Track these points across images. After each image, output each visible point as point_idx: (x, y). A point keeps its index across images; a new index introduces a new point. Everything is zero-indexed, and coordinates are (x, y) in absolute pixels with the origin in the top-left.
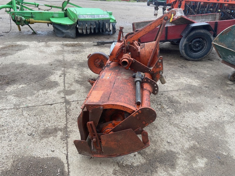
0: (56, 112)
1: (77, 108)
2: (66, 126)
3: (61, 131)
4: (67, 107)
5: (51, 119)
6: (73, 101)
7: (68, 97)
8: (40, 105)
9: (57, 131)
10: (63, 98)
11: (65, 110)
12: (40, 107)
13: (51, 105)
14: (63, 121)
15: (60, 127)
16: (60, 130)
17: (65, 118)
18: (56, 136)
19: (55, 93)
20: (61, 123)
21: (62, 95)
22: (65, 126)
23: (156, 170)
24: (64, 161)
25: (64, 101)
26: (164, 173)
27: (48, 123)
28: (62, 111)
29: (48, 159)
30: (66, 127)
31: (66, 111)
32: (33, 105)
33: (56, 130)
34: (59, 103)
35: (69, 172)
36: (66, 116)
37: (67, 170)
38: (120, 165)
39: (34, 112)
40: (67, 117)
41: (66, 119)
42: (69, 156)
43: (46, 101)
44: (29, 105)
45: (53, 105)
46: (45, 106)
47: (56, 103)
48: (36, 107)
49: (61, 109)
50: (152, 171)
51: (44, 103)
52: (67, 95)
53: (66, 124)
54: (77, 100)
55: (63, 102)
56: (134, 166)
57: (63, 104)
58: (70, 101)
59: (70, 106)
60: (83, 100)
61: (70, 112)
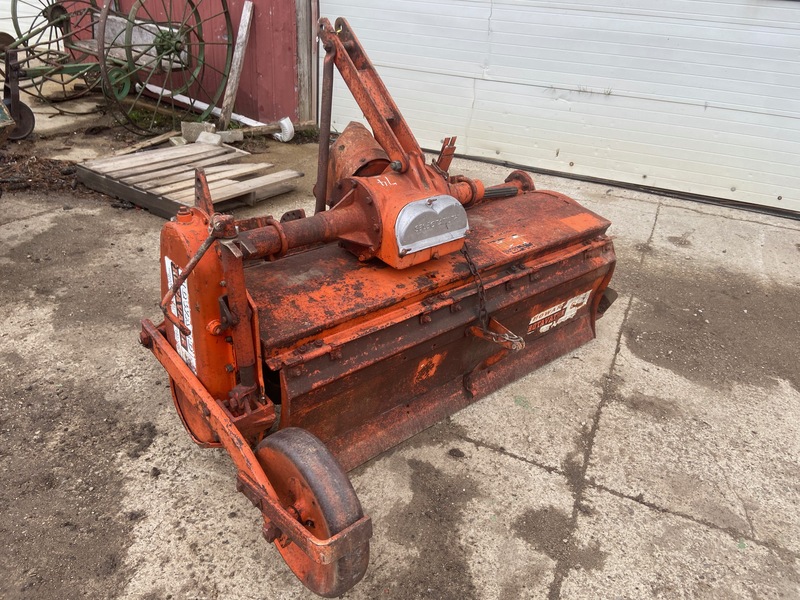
0: (627, 459)
2: (604, 401)
3: (619, 396)
4: (581, 456)
5: (644, 439)
6: (550, 470)
7: (564, 501)
8: (685, 520)
9: (632, 400)
10: (587, 512)
11: (595, 449)
12: (686, 509)
13: (639, 499)
14: (610, 419)
15: (622, 407)
16: (621, 399)
17: (601, 422)
18: (635, 391)
20: (615, 416)
21: (584, 533)
22: (607, 403)
24: (624, 348)
25: (587, 490)
27: (654, 431)
28: (605, 453)
29: (658, 362)
30: (605, 398)
31: (591, 443)
32: (713, 534)
33: (635, 405)
34: (607, 489)
35: (620, 334)
36: (596, 427)
37: (622, 336)
39: (704, 496)
40: (596, 421)
41: (598, 418)
42: (614, 349)
43: (658, 528)
44: (727, 539)
45: (633, 494)
46: (665, 504)
47: (622, 495)
48: (700, 517)
49: (607, 460)
51: (673, 521)
52: (563, 518)
53: (602, 405)
54: (534, 468)
55: (594, 486)
57: (593, 479)
58: (562, 479)
59: (570, 456)
60: (512, 455)
61: (579, 434)
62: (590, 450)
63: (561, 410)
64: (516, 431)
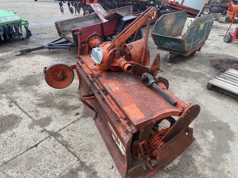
0: (51, 152)
1: (72, 136)
2: (81, 161)
3: (81, 170)
4: (60, 140)
5: (55, 163)
6: (60, 130)
7: (49, 128)
8: (21, 153)
9: (76, 173)
10: (42, 131)
11: (60, 145)
12: (23, 155)
13: (36, 146)
14: (70, 158)
15: (74, 166)
16: (78, 169)
19: (26, 129)
20: (71, 161)
21: (38, 128)
22: (79, 162)
23: (193, 159)
25: (48, 135)
26: (200, 157)
27: (56, 170)
28: (57, 147)
30: (82, 164)
31: (63, 145)
32: (11, 157)
33: (73, 173)
34: (45, 139)
36: (69, 150)
38: (166, 171)
39: (22, 165)
40: (71, 152)
41: (73, 154)
43: (25, 144)
44: (6, 159)
45: (39, 145)
46: (29, 151)
47: (41, 142)
48: (18, 157)
49: (54, 146)
50: (191, 161)
51: (24, 149)
52: (44, 126)
53: (79, 160)
54: (63, 127)
55: (48, 137)
56: (177, 166)
57: (51, 138)
58: (56, 131)
59: (62, 137)
60: (70, 124)
61: (69, 144)
62: (61, 143)
63: (82, 144)
64: (79, 129)
